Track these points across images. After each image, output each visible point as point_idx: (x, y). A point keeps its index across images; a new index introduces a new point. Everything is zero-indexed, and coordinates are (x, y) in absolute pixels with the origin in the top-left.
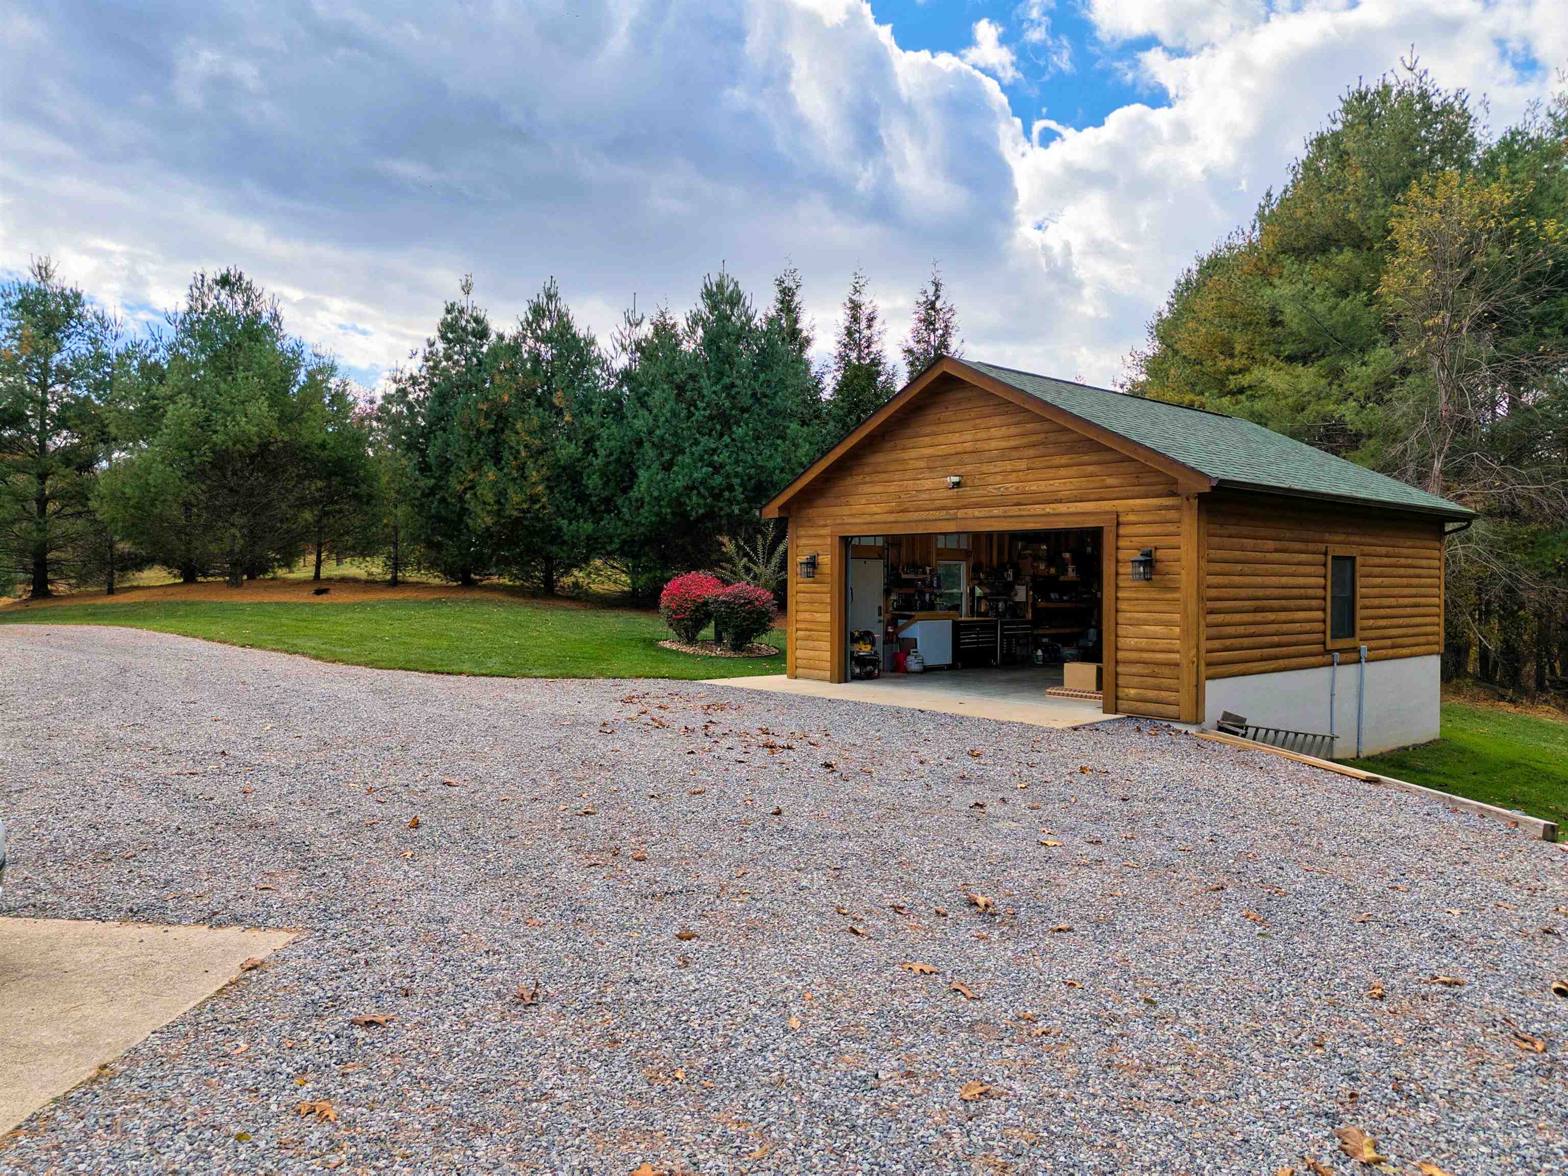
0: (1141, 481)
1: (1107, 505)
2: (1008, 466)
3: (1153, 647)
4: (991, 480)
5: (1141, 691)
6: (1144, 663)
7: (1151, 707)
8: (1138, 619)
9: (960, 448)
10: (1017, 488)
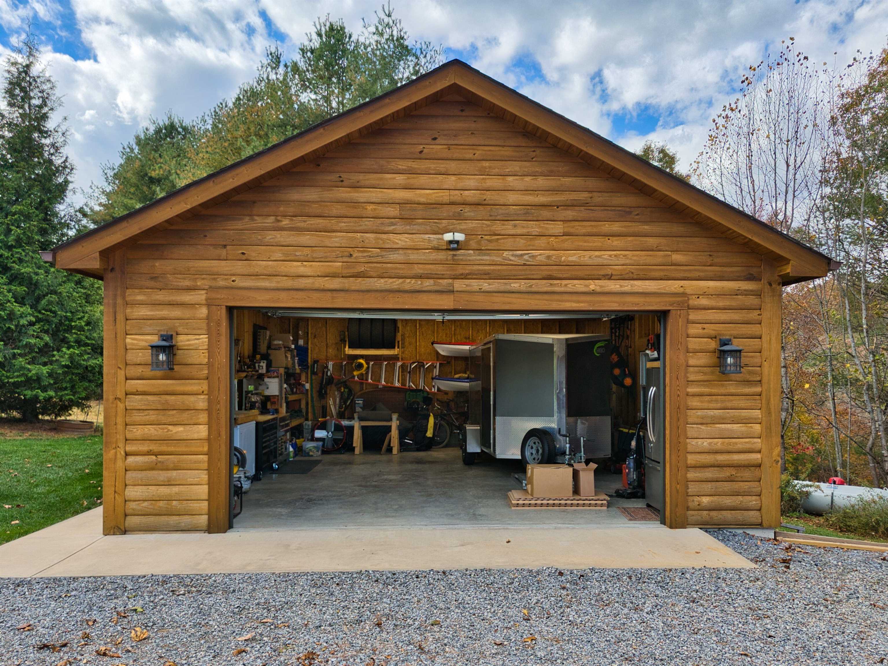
0: (716, 260)
1: (674, 286)
2: (534, 228)
3: (730, 448)
4: (509, 243)
5: (715, 498)
6: (718, 466)
7: (728, 515)
8: (712, 417)
9: (456, 196)
10: (549, 257)
